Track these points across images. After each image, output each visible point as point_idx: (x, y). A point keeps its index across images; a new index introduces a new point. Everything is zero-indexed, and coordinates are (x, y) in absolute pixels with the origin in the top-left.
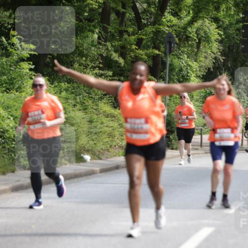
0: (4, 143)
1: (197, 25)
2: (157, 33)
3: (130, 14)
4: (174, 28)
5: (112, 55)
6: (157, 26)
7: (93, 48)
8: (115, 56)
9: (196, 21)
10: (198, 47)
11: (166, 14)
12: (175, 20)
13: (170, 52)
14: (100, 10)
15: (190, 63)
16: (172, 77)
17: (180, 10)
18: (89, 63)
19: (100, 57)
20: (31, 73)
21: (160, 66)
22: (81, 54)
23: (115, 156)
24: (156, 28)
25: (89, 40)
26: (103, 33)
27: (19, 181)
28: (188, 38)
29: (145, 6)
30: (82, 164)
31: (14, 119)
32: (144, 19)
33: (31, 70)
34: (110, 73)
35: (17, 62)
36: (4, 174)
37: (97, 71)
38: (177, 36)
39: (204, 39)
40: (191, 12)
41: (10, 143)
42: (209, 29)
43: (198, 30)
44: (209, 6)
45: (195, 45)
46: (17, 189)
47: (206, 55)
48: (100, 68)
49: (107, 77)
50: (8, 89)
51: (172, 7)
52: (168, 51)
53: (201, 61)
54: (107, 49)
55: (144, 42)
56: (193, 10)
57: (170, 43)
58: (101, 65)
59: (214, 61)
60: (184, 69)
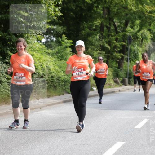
0: (59, 82)
1: (141, 32)
2: (124, 35)
3: (113, 27)
4: (132, 33)
5: (105, 45)
6: (124, 32)
7: (97, 42)
8: (106, 45)
9: (141, 30)
10: (142, 41)
11: (128, 27)
12: (132, 30)
13: (130, 43)
14: (100, 26)
15: (138, 48)
16: (131, 54)
17: (134, 26)
18: (95, 48)
19: (100, 46)
20: (70, 52)
21: (126, 50)
22: (92, 45)
23: (106, 88)
24: (124, 34)
25: (95, 38)
26: (101, 35)
27: (65, 98)
28: (137, 38)
29: (119, 24)
30: (92, 91)
31: (63, 72)
32: (118, 29)
33: (70, 51)
34: (104, 53)
35: (65, 48)
36: (59, 95)
37: (98, 52)
38: (133, 37)
39: (144, 38)
40: (139, 26)
41: (62, 82)
42: (147, 34)
43: (142, 34)
44: (146, 24)
45: (141, 40)
46: (65, 102)
47: (145, 45)
48: (100, 51)
49: (103, 54)
50: (61, 59)
51: (131, 24)
52: (129, 43)
53: (143, 47)
54: (103, 42)
55: (119, 39)
56: (139, 25)
57: (130, 40)
58: (100, 49)
59: (149, 47)
60: (136, 51)
